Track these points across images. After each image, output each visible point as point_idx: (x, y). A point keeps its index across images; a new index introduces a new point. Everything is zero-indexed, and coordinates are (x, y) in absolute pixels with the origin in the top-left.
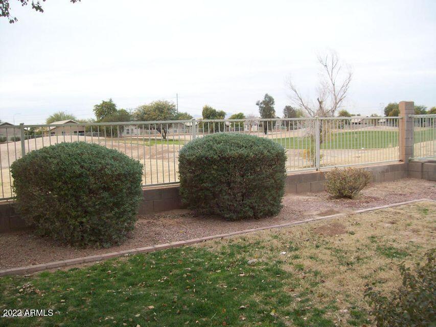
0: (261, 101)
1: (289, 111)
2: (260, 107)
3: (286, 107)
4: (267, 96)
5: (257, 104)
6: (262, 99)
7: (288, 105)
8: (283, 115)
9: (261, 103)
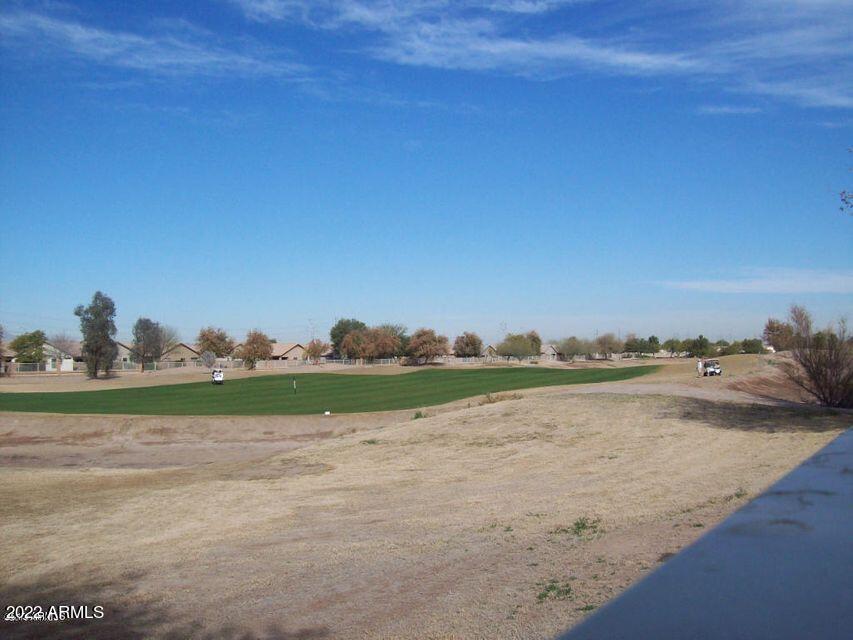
0: (86, 307)
1: (146, 329)
2: (84, 319)
3: (141, 322)
4: (98, 296)
5: (77, 313)
6: (87, 302)
7: (144, 316)
8: (133, 337)
9: (86, 312)
